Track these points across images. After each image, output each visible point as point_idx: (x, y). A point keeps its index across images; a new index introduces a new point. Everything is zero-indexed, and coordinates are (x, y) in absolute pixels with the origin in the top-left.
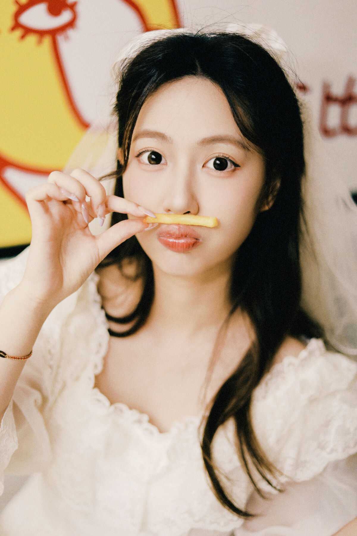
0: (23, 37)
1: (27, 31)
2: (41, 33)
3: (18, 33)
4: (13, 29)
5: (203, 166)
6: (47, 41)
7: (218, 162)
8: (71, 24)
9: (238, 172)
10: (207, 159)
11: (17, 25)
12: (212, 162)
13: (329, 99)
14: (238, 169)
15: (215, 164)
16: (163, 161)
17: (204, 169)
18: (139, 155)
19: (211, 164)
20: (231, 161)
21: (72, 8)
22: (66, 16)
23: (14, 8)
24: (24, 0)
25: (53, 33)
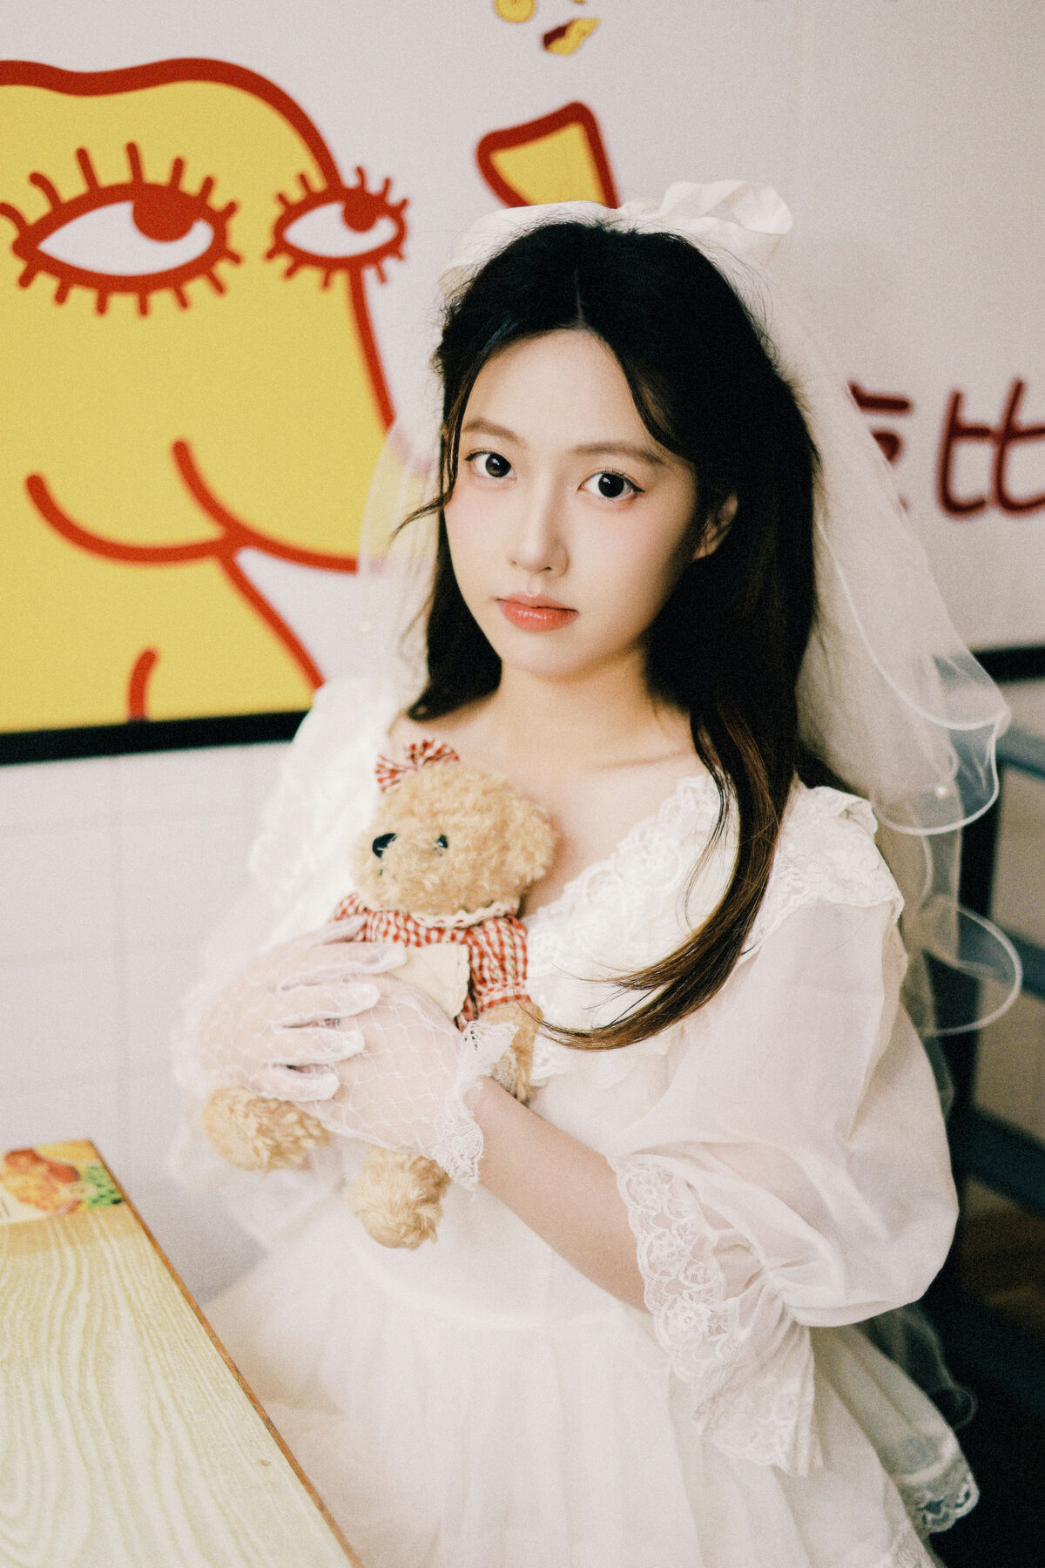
0: (290, 273)
1: (301, 259)
2: (328, 265)
3: (283, 262)
4: (271, 255)
5: (580, 488)
6: (340, 280)
7: (606, 480)
8: (393, 248)
9: (640, 501)
10: (588, 476)
11: (281, 246)
12: (597, 479)
14: (641, 496)
15: (601, 483)
16: (510, 474)
17: (581, 493)
18: (472, 457)
19: (594, 486)
20: (629, 483)
21: (397, 213)
22: (383, 231)
23: (276, 211)
24: (296, 194)
25: (354, 266)
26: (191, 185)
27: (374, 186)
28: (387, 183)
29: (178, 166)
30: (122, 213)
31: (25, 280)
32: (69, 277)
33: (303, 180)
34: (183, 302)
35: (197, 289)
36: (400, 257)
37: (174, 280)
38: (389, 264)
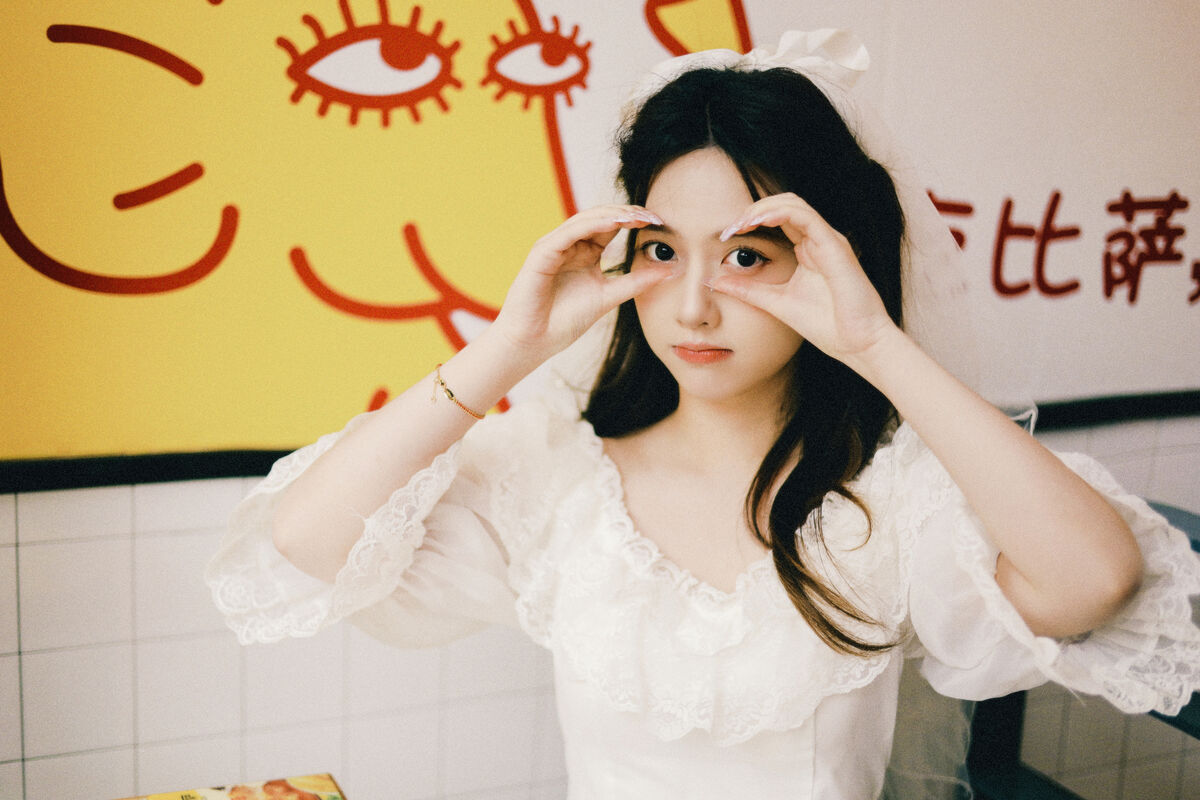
0: (499, 97)
1: (508, 86)
2: (528, 91)
3: (494, 88)
4: (484, 83)
5: (723, 261)
6: (537, 103)
7: (742, 254)
8: (579, 79)
9: (767, 269)
10: (729, 252)
11: (492, 75)
12: (736, 254)
13: (1007, 230)
14: (769, 266)
15: (740, 258)
16: (674, 258)
17: (724, 265)
19: (733, 259)
20: (760, 256)
21: (582, 53)
22: (572, 65)
23: (490, 48)
24: (506, 36)
25: (548, 92)
26: (426, 27)
27: (566, 32)
28: (576, 30)
29: (417, 13)
30: (372, 47)
31: (296, 98)
32: (330, 95)
33: (512, 25)
34: (416, 117)
35: (427, 107)
36: (584, 86)
37: (410, 100)
38: (576, 92)
